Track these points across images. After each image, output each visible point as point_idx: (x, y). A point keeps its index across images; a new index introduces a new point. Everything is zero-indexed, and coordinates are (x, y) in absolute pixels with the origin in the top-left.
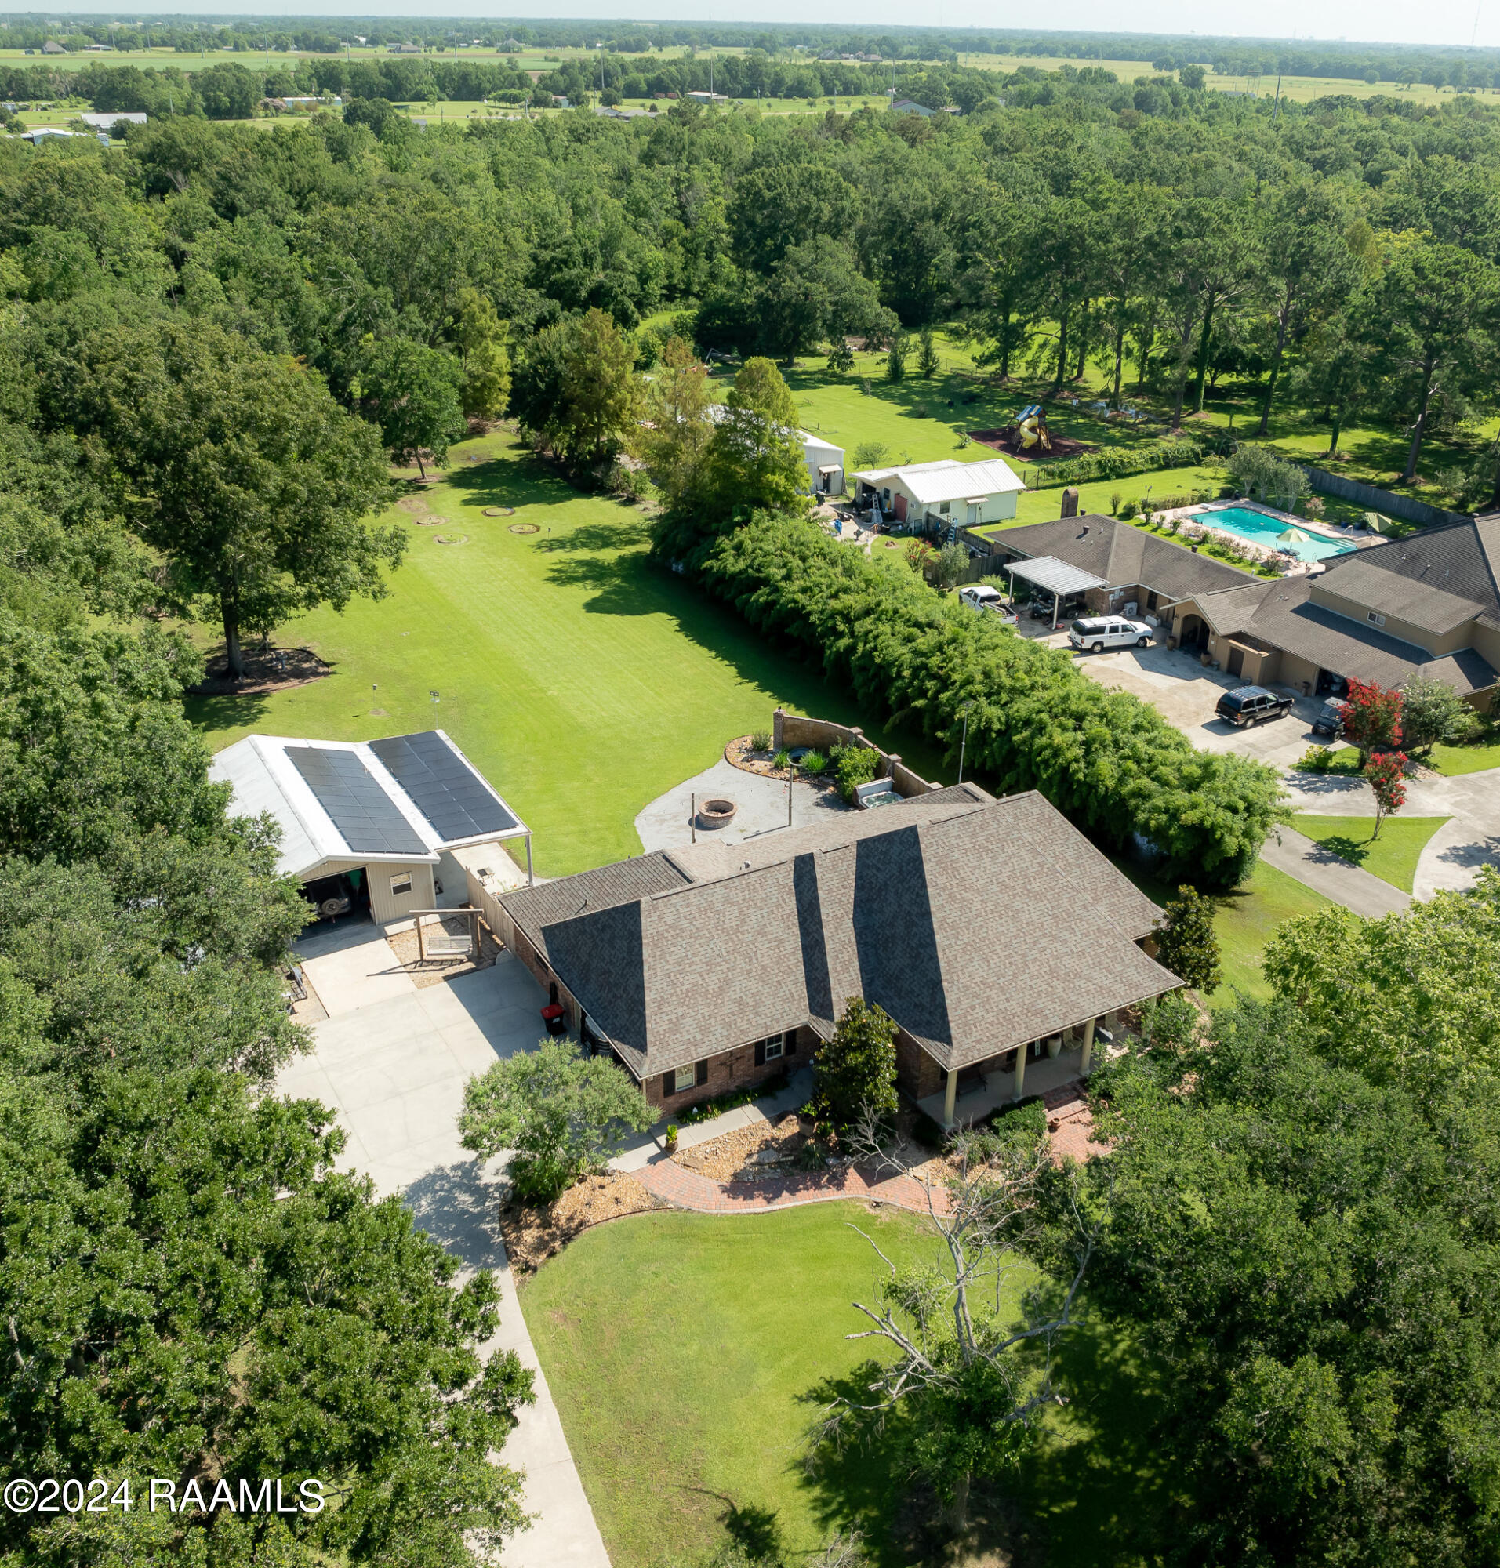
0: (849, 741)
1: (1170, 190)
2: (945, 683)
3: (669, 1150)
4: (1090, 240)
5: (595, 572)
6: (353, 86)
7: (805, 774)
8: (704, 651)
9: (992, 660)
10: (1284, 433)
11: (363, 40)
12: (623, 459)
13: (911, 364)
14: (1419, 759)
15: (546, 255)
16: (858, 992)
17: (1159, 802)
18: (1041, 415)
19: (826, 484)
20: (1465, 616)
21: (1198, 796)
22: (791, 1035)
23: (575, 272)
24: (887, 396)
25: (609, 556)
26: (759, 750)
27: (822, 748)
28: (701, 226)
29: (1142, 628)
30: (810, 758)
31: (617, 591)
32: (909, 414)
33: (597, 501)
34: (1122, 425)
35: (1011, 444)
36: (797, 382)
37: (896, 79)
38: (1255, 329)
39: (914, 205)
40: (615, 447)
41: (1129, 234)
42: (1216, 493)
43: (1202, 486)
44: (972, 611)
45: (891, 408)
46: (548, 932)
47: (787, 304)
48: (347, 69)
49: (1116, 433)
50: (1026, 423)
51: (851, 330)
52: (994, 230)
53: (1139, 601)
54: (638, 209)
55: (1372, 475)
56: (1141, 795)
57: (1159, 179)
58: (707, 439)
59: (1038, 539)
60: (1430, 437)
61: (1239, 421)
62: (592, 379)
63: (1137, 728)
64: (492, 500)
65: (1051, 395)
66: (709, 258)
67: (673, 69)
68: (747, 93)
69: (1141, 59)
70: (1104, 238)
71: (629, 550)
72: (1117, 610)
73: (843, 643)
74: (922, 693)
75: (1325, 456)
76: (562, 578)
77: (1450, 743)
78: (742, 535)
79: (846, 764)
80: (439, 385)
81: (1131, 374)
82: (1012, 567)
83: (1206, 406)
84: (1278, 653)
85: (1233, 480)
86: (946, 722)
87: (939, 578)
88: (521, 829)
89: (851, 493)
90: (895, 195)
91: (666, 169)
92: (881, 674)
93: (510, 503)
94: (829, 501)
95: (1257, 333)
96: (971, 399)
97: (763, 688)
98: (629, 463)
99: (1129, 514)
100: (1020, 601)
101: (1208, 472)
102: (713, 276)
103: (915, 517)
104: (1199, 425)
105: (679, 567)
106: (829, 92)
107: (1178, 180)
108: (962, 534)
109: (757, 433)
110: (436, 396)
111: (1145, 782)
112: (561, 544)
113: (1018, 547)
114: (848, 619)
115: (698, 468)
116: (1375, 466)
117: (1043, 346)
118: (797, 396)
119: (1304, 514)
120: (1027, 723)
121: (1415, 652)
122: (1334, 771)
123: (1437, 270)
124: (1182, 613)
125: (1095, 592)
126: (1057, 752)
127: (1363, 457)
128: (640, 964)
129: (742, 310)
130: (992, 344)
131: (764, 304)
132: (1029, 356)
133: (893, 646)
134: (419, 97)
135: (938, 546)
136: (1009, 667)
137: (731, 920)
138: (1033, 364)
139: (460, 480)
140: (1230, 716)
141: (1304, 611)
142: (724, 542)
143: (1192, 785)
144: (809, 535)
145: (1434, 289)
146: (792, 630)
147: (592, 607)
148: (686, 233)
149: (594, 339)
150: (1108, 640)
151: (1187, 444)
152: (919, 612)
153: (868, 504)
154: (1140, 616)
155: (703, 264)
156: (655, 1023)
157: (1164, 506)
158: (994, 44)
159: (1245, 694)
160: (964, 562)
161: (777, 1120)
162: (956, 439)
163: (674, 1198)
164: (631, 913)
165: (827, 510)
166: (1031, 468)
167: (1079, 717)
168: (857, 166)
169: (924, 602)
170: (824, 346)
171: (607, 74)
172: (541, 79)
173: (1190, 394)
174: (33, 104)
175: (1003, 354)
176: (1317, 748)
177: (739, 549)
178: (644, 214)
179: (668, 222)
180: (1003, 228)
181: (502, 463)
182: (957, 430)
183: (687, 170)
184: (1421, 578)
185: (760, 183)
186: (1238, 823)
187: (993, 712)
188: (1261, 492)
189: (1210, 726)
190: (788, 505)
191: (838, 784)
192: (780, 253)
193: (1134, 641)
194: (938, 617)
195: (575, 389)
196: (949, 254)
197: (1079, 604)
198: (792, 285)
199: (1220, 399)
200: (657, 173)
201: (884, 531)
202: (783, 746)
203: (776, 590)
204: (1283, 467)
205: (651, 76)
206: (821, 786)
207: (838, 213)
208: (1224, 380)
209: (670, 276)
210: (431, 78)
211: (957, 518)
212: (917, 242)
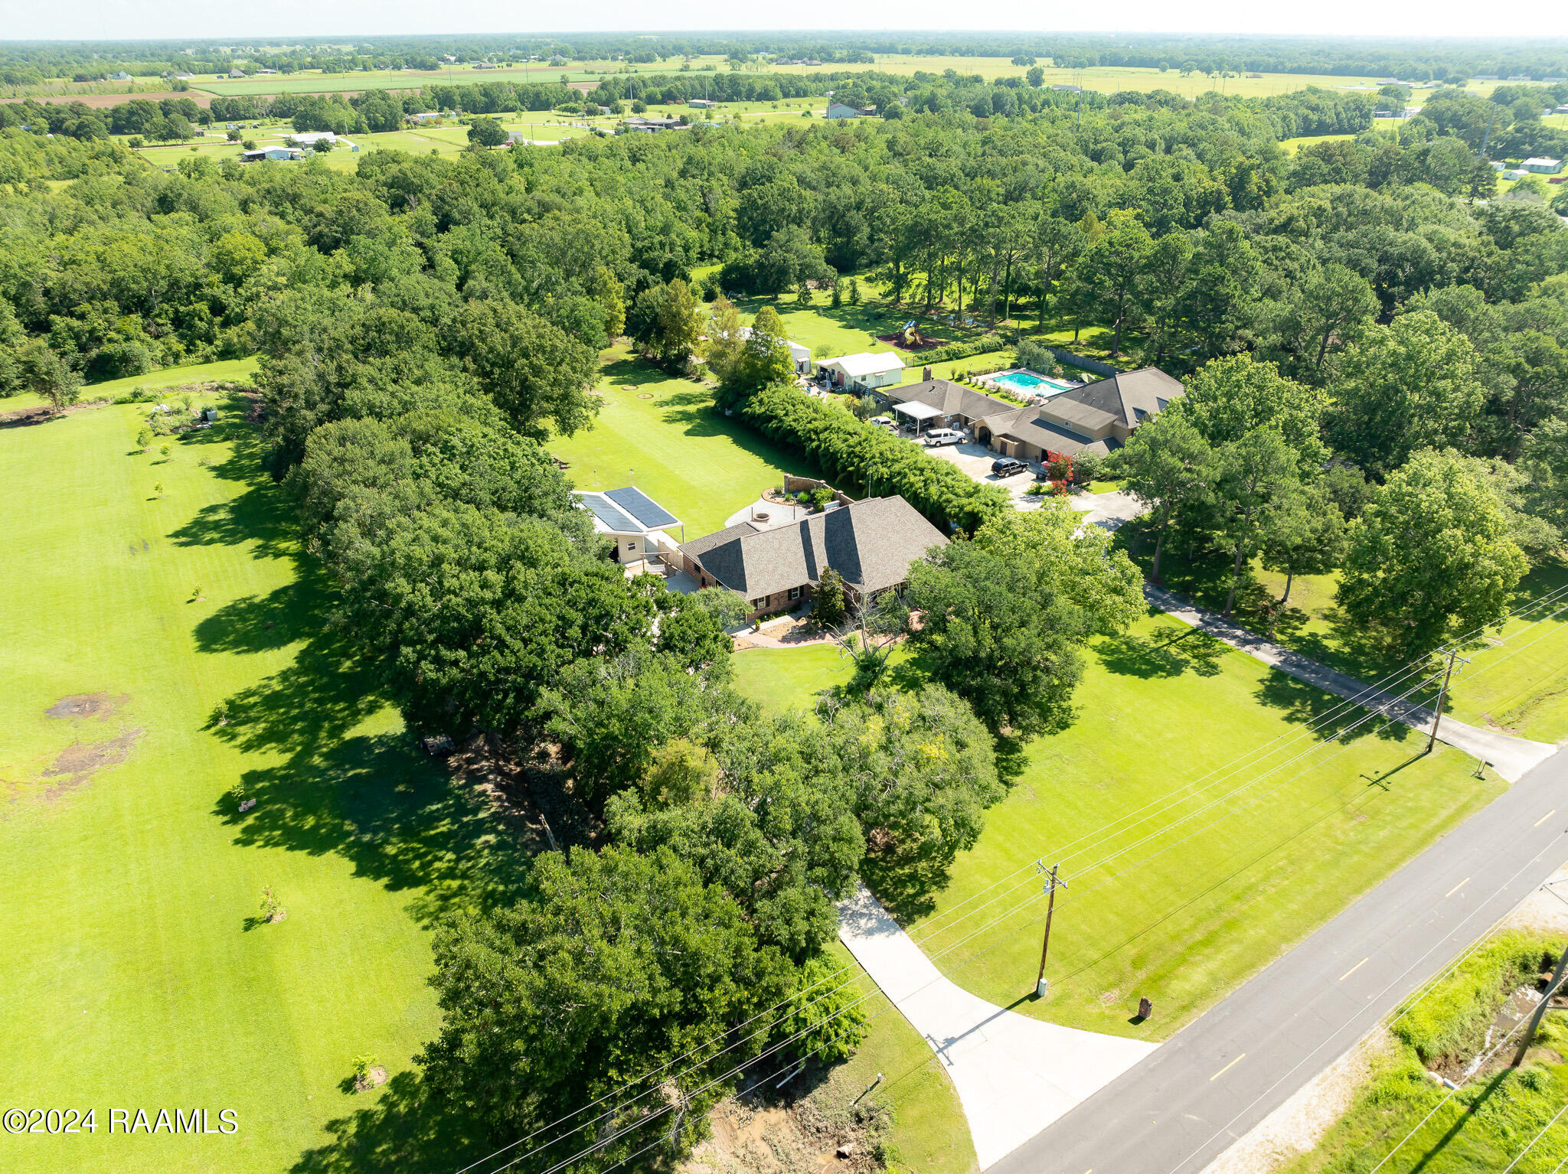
0: (819, 486)
1: (999, 182)
2: (862, 459)
3: (757, 629)
4: (941, 228)
5: (687, 417)
6: (462, 104)
7: (800, 502)
9: (883, 447)
10: (1052, 330)
11: (453, 59)
12: (693, 358)
13: (845, 297)
14: (1083, 488)
15: (639, 245)
16: (826, 564)
17: (955, 503)
18: (915, 326)
19: (801, 368)
20: (1108, 421)
21: (972, 500)
22: (802, 587)
23: (656, 253)
24: (832, 317)
25: (692, 408)
26: (778, 493)
27: (807, 491)
28: (719, 216)
29: (960, 434)
30: (802, 495)
31: (699, 425)
32: (844, 327)
33: (680, 380)
34: (963, 329)
35: (901, 343)
36: (782, 310)
37: (832, 84)
38: (1036, 274)
39: (844, 202)
40: (689, 352)
41: (962, 224)
42: (1008, 366)
43: (1000, 362)
44: (877, 427)
45: (835, 324)
46: (701, 557)
47: (773, 265)
48: (457, 92)
49: (959, 334)
50: (909, 331)
51: (809, 277)
52: (888, 221)
53: (960, 421)
54: (680, 207)
55: (1095, 353)
56: (948, 501)
57: (991, 174)
58: (741, 347)
59: (911, 392)
60: (1133, 330)
61: (1026, 325)
62: (675, 316)
63: (947, 474)
64: (625, 382)
65: (924, 313)
66: (724, 234)
67: (678, 83)
68: (730, 99)
69: (1004, 55)
70: (948, 227)
71: (702, 405)
72: (950, 426)
73: (815, 444)
74: (852, 464)
75: (1072, 343)
76: (670, 420)
77: (1099, 480)
78: (762, 395)
79: (818, 496)
80: (594, 322)
81: (967, 300)
82: (896, 407)
83: (1011, 316)
84: (1023, 443)
85: (1019, 359)
86: (864, 476)
87: (861, 413)
88: (680, 523)
89: (815, 372)
90: (833, 197)
91: (696, 181)
92: (833, 457)
93: (635, 384)
94: (803, 377)
95: (1037, 274)
96: (879, 317)
97: (777, 467)
98: (697, 360)
99: (960, 378)
100: (901, 424)
101: (1006, 354)
102: (726, 245)
103: (848, 383)
104: (1006, 328)
105: (728, 413)
106: (786, 95)
107: (1005, 175)
108: (873, 391)
109: (767, 344)
110: (593, 328)
111: (951, 496)
112: (667, 403)
113: (900, 397)
114: (816, 433)
115: (737, 362)
116: (1099, 348)
117: (918, 286)
118: (783, 318)
119: (1053, 376)
120: (899, 473)
121: (1083, 437)
122: (1044, 494)
123: (1120, 244)
124: (979, 426)
125: (938, 417)
126: (912, 485)
127: (1093, 343)
128: (742, 561)
129: (746, 267)
130: (890, 285)
131: (760, 265)
132: (911, 291)
133: (838, 444)
134: (508, 109)
135: (859, 397)
136: (891, 450)
137: (776, 545)
138: (913, 296)
139: (607, 371)
140: (998, 471)
141: (1036, 422)
142: (753, 399)
143: (970, 495)
144: (796, 394)
145: (1118, 253)
146: (790, 440)
147: (688, 433)
148: (710, 220)
149: (677, 295)
150: (944, 440)
151: (998, 339)
152: (850, 428)
153: (823, 378)
154: (961, 429)
155: (720, 238)
156: (749, 582)
157: (980, 374)
158: (900, 47)
159: (1005, 461)
160: (873, 405)
161: (797, 620)
162: (870, 340)
163: (760, 644)
164: (737, 543)
165: (803, 381)
166: (910, 355)
167: (922, 470)
168: (809, 173)
169: (852, 423)
170: (795, 287)
171: (634, 87)
172: (589, 94)
173: (1000, 309)
174: (246, 123)
175: (898, 288)
176: (1035, 484)
177: (761, 402)
178: (685, 209)
179: (698, 214)
180: (894, 220)
181: (625, 362)
182: (871, 335)
183: (707, 180)
184: (1091, 404)
185: (755, 195)
186: (989, 510)
187: (884, 470)
188: (1032, 365)
189: (989, 477)
190: (784, 380)
191: (815, 505)
192: (769, 237)
193: (956, 440)
194: (859, 430)
195: (665, 320)
196: (866, 230)
197: (930, 423)
198: (776, 255)
199: (1018, 312)
200: (689, 183)
201: (832, 392)
202: (788, 491)
203: (781, 421)
204: (1042, 350)
205: (664, 89)
206: (807, 507)
207: (800, 211)
208: (1022, 301)
209: (702, 246)
210: (513, 95)
211: (870, 383)
212: (847, 224)
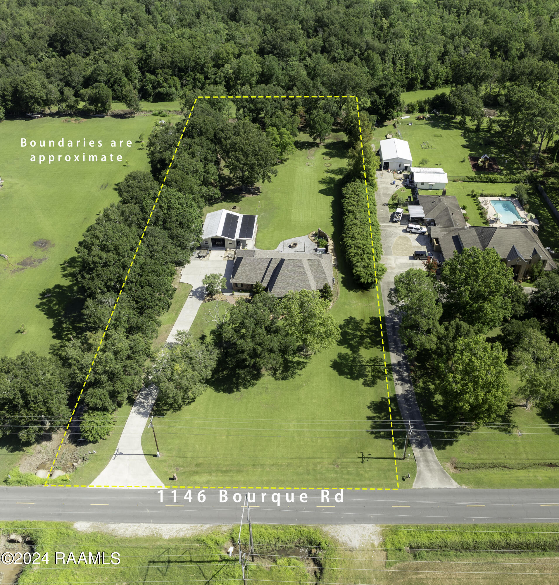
7: (318, 242)
8: (331, 209)
13: (484, 127)
19: (406, 168)
24: (466, 137)
31: (330, 188)
35: (476, 165)
42: (508, 195)
43: (509, 191)
45: (462, 143)
49: (515, 166)
50: (481, 160)
53: (433, 223)
59: (425, 200)
64: (329, 154)
72: (429, 223)
76: (322, 181)
84: (439, 246)
88: (252, 239)
93: (332, 156)
99: (474, 196)
101: (517, 187)
112: (332, 171)
131: (447, 101)
139: (328, 146)
157: (487, 195)
161: (250, 296)
162: (464, 159)
163: (229, 301)
164: (241, 259)
181: (343, 142)
193: (420, 232)
